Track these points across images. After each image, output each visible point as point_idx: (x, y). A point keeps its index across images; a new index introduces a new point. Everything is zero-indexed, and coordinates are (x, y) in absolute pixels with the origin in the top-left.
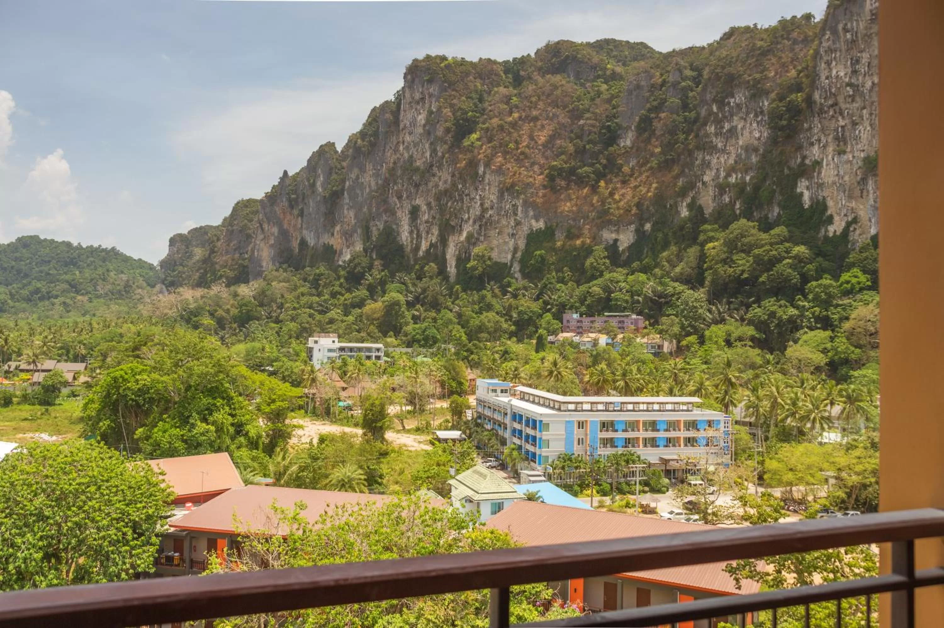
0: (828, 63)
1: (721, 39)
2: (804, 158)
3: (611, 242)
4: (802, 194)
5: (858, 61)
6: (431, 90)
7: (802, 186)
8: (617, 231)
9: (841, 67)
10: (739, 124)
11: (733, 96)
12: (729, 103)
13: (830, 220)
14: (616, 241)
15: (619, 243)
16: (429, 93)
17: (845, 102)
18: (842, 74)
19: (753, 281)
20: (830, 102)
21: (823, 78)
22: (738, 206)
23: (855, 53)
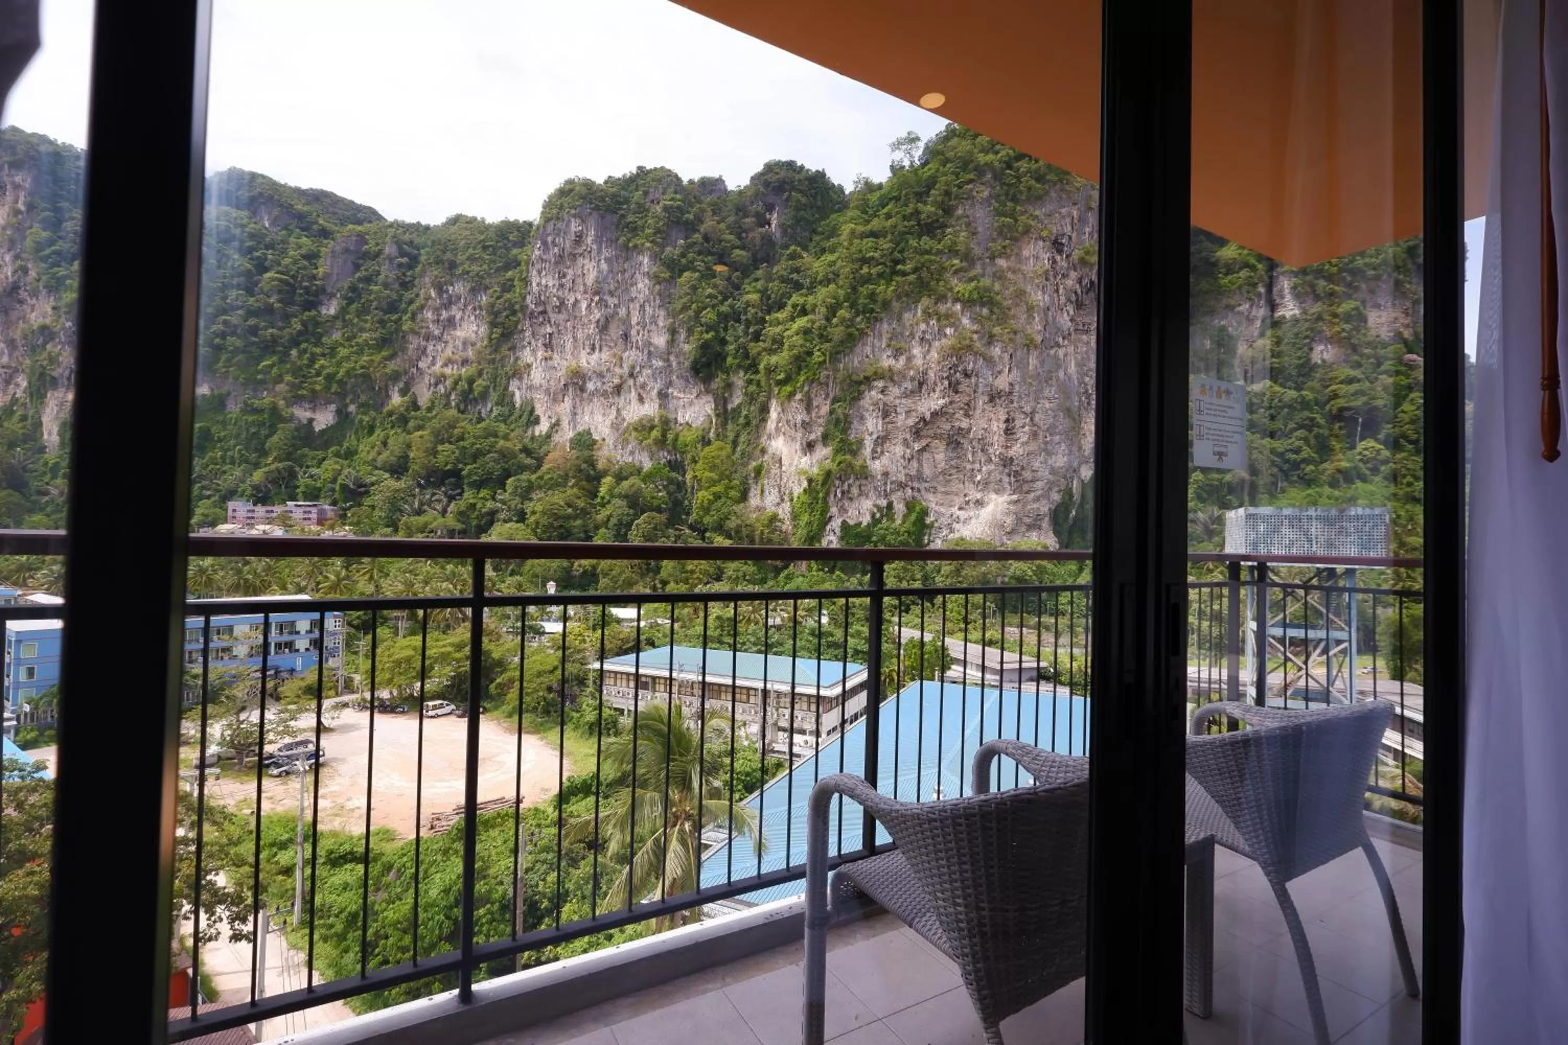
0: (539, 272)
1: (447, 223)
2: (517, 359)
3: (305, 422)
4: (513, 394)
5: (564, 276)
6: (18, 179)
7: (513, 386)
8: (314, 410)
9: (550, 277)
10: (457, 313)
11: (452, 285)
12: (447, 291)
13: (537, 421)
14: (311, 421)
15: (315, 423)
16: (13, 183)
17: (554, 312)
18: (550, 284)
19: (456, 474)
20: (540, 309)
21: (534, 285)
22: (453, 397)
23: (561, 267)
